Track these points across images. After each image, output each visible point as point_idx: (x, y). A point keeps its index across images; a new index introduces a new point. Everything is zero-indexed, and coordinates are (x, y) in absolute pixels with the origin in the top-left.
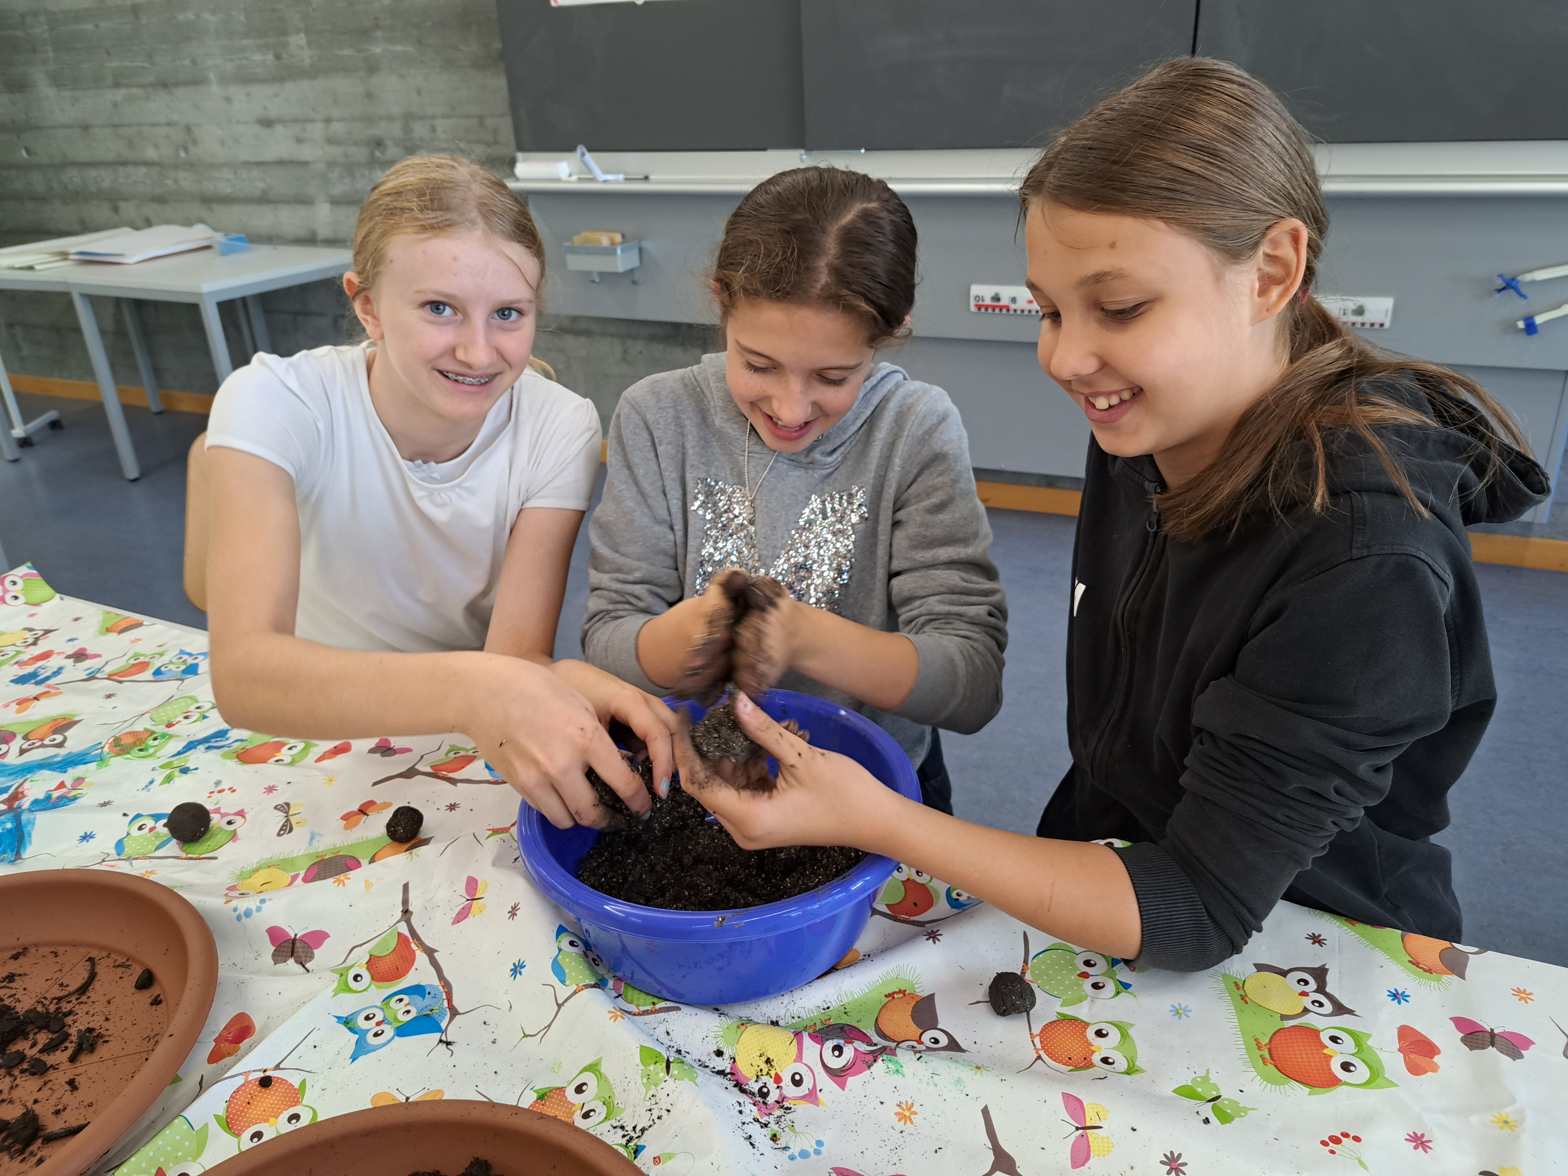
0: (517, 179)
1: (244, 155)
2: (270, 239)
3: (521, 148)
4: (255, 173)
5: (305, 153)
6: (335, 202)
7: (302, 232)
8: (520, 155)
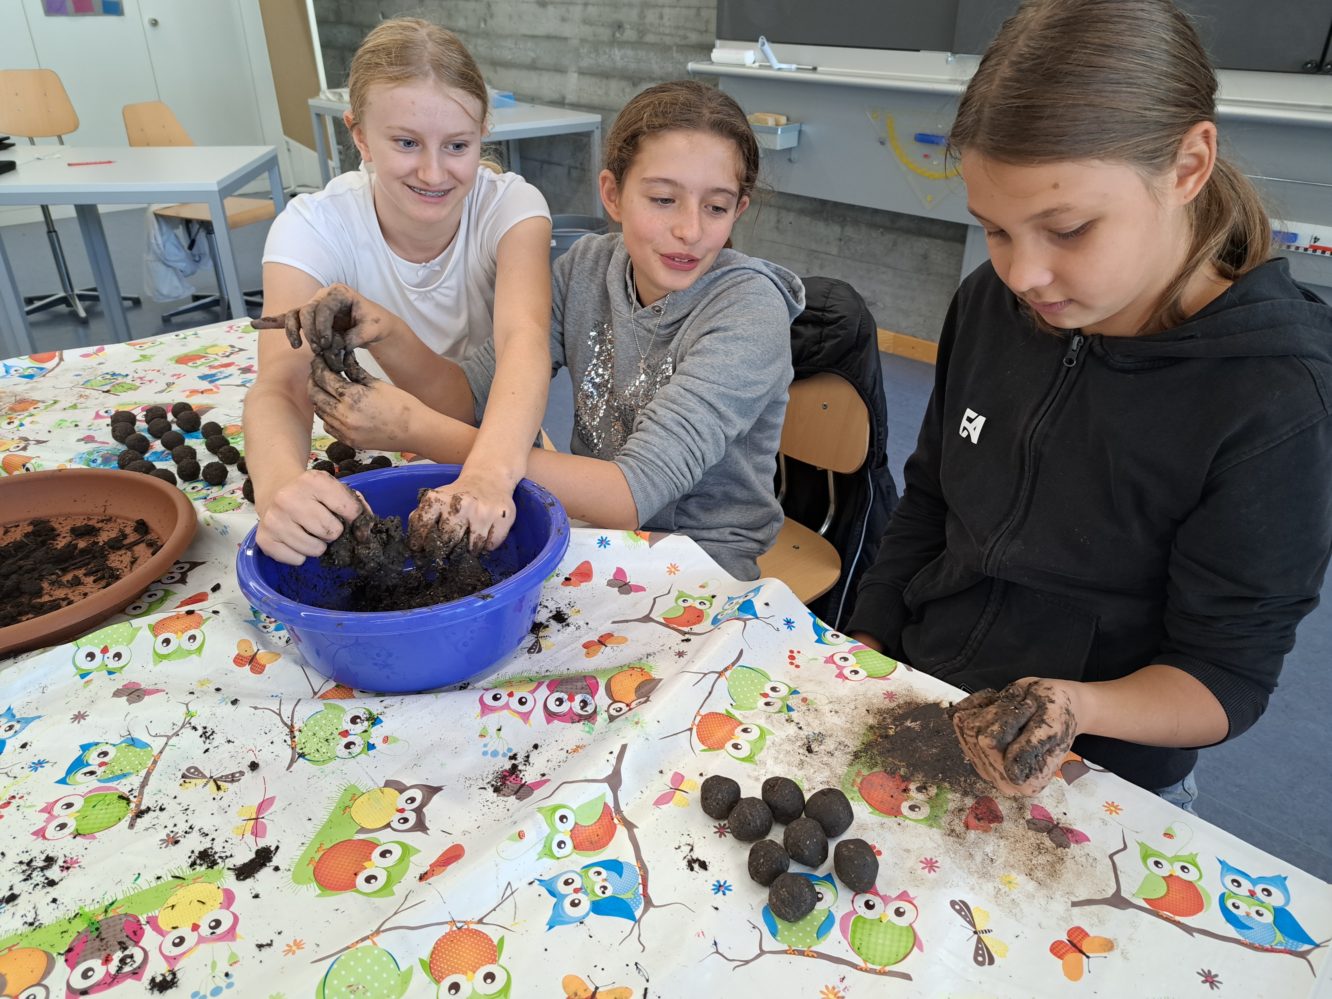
0: (712, 63)
1: (524, 30)
2: (533, 100)
3: (720, 37)
4: (530, 44)
5: (567, 30)
6: (582, 73)
7: (555, 96)
8: (718, 43)
